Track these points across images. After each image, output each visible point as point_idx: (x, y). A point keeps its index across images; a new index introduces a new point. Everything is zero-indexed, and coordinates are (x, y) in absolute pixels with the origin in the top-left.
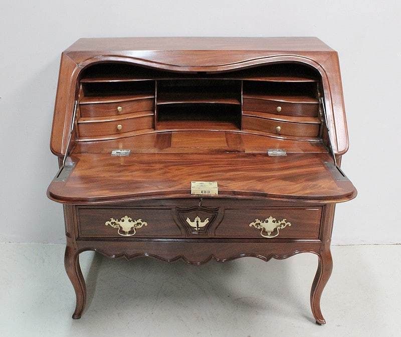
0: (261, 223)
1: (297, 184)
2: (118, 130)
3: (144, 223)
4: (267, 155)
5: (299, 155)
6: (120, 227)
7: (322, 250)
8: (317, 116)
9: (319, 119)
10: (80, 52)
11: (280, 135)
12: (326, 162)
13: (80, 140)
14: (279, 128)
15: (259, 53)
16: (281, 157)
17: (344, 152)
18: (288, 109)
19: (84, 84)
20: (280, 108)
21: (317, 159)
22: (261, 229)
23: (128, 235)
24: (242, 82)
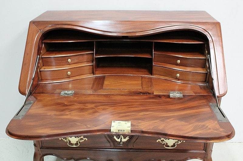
0: (164, 140)
1: (190, 124)
2: (68, 75)
3: (85, 138)
4: (168, 96)
5: (192, 97)
6: (69, 141)
7: (206, 158)
8: (205, 67)
9: (206, 69)
10: (42, 21)
11: (179, 79)
12: (211, 104)
13: (41, 83)
14: (178, 75)
15: (165, 23)
16: (179, 99)
17: (224, 95)
18: (184, 62)
19: (45, 43)
20: (179, 61)
21: (204, 101)
22: (164, 144)
23: (75, 146)
24: (154, 43)
